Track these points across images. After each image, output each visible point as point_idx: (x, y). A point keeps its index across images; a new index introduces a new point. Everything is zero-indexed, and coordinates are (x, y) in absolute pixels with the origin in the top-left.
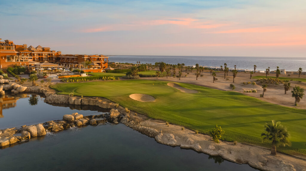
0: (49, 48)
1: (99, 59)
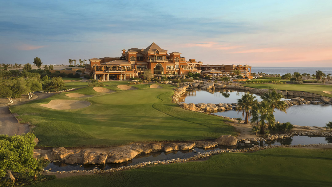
0: (195, 60)
1: (244, 69)
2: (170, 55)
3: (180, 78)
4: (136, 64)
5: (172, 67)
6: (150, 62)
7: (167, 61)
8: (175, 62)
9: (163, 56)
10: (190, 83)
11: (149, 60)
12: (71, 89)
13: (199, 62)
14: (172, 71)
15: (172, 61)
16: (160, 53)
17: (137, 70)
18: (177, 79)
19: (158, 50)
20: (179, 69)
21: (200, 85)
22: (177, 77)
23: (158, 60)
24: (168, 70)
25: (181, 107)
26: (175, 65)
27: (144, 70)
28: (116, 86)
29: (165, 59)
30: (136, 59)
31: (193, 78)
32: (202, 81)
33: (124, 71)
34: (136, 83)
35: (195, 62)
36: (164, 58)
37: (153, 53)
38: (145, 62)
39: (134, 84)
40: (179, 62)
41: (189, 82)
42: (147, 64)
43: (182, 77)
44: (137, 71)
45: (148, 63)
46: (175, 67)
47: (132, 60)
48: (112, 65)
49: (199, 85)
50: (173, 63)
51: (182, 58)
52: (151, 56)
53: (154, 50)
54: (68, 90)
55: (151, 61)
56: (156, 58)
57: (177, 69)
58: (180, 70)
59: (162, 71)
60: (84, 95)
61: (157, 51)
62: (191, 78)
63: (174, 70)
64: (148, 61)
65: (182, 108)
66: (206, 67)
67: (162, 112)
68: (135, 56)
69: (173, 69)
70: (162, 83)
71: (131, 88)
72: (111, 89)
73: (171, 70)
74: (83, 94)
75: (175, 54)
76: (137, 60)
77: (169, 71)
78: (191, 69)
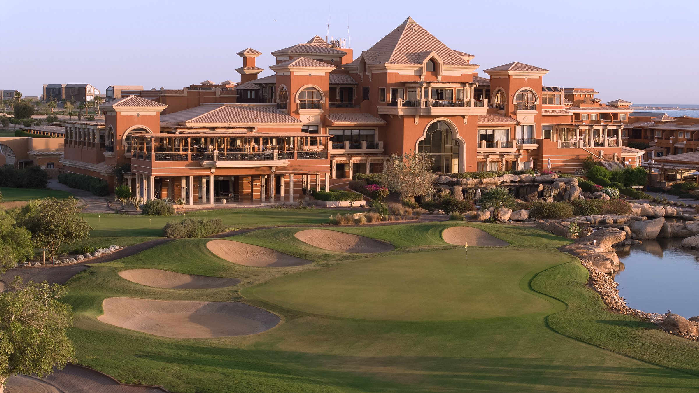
2: (488, 77)
3: (555, 192)
4: (324, 122)
5: (500, 137)
6: (401, 113)
7: (483, 111)
8: (515, 114)
9: (463, 84)
10: (615, 217)
11: (394, 103)
12: (108, 251)
13: (614, 105)
14: (502, 155)
15: (500, 107)
16: (444, 71)
17: (331, 151)
18: (541, 195)
19: (438, 58)
20: (535, 146)
21: (670, 230)
22: (541, 187)
23: (436, 105)
24: (484, 149)
25: (667, 331)
26: (518, 129)
27: (364, 150)
28: (289, 234)
29: (473, 101)
30: (325, 101)
31: (618, 193)
32: (670, 209)
33: (285, 163)
34: (364, 221)
35: (593, 102)
36: (468, 94)
37: (412, 73)
38: (371, 111)
39: (357, 222)
40: (535, 112)
41: (609, 212)
42: (382, 122)
43: (565, 190)
44: (334, 156)
45: (384, 117)
46: (518, 135)
47: (304, 106)
48: (213, 129)
49: (663, 230)
50: (506, 115)
51: (549, 89)
52: (403, 84)
53: (418, 58)
54: (98, 254)
55: (401, 110)
56: (426, 96)
57: (525, 147)
58: (539, 151)
59: (458, 154)
60: (186, 279)
61: (433, 60)
62: (610, 190)
63: (514, 149)
64: (384, 110)
65: (677, 335)
66: (653, 131)
67: (609, 350)
68: (324, 88)
69: (509, 145)
70: (483, 218)
71: (357, 245)
72: (281, 248)
73: (499, 149)
74: (183, 273)
75: (515, 75)
76: (330, 105)
77: (487, 156)
78: (596, 144)
